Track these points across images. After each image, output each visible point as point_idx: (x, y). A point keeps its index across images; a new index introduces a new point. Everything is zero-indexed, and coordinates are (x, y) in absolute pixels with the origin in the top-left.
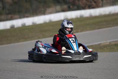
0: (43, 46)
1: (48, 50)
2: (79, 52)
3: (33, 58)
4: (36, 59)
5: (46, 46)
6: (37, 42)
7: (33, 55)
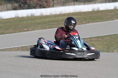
0: (46, 43)
1: (51, 47)
2: (83, 50)
3: (35, 54)
4: (38, 56)
5: (49, 43)
6: (40, 39)
7: (35, 51)
